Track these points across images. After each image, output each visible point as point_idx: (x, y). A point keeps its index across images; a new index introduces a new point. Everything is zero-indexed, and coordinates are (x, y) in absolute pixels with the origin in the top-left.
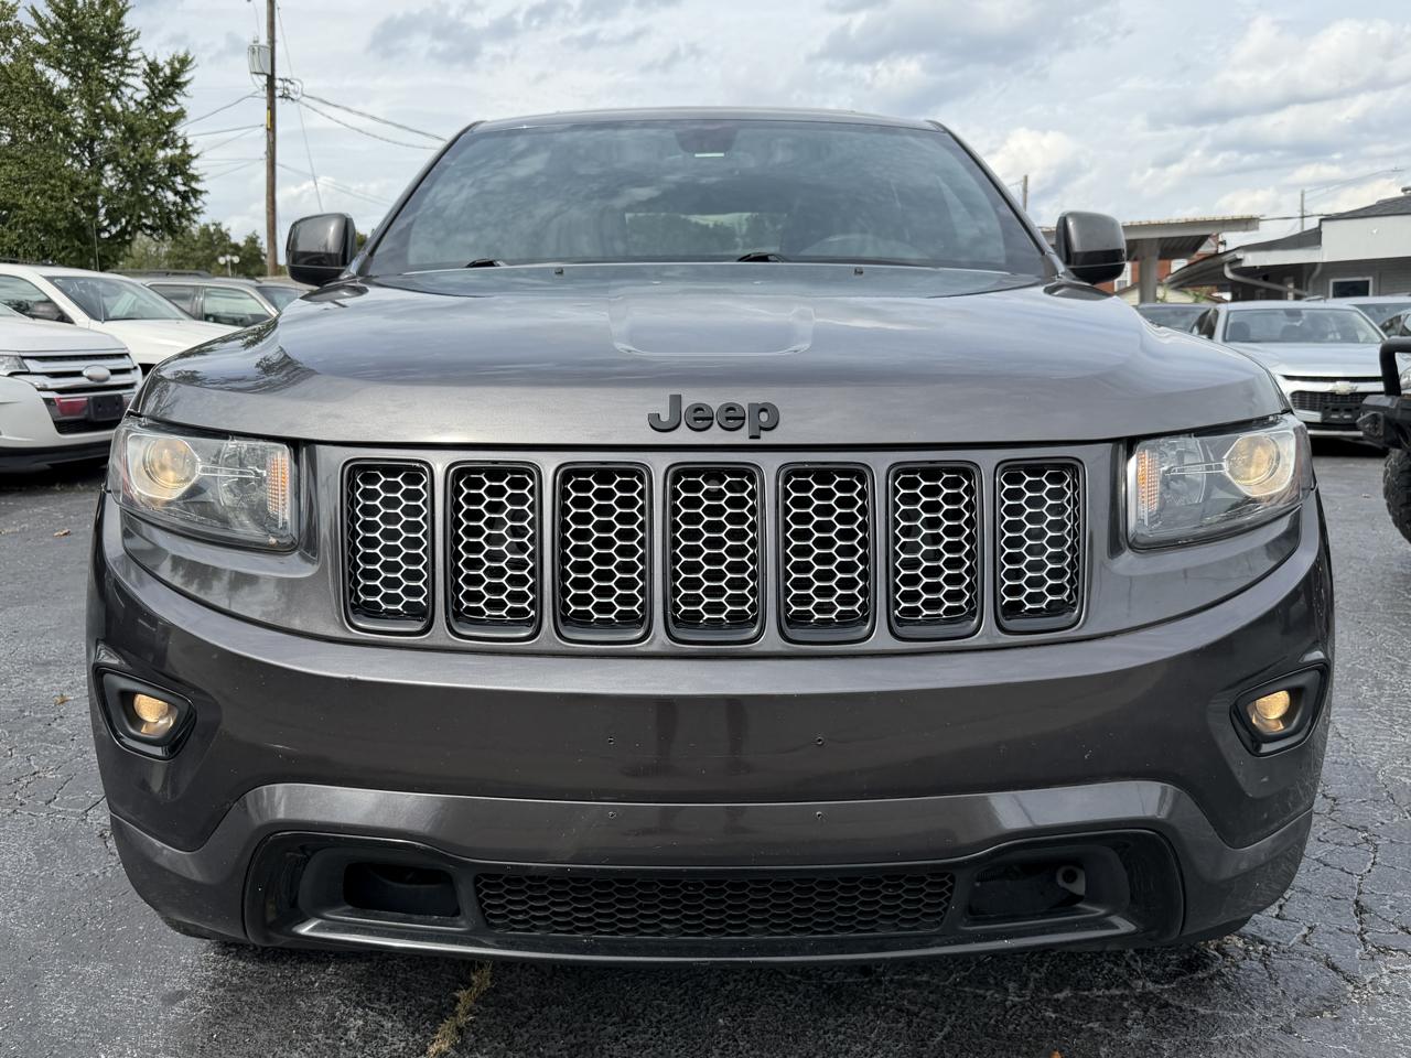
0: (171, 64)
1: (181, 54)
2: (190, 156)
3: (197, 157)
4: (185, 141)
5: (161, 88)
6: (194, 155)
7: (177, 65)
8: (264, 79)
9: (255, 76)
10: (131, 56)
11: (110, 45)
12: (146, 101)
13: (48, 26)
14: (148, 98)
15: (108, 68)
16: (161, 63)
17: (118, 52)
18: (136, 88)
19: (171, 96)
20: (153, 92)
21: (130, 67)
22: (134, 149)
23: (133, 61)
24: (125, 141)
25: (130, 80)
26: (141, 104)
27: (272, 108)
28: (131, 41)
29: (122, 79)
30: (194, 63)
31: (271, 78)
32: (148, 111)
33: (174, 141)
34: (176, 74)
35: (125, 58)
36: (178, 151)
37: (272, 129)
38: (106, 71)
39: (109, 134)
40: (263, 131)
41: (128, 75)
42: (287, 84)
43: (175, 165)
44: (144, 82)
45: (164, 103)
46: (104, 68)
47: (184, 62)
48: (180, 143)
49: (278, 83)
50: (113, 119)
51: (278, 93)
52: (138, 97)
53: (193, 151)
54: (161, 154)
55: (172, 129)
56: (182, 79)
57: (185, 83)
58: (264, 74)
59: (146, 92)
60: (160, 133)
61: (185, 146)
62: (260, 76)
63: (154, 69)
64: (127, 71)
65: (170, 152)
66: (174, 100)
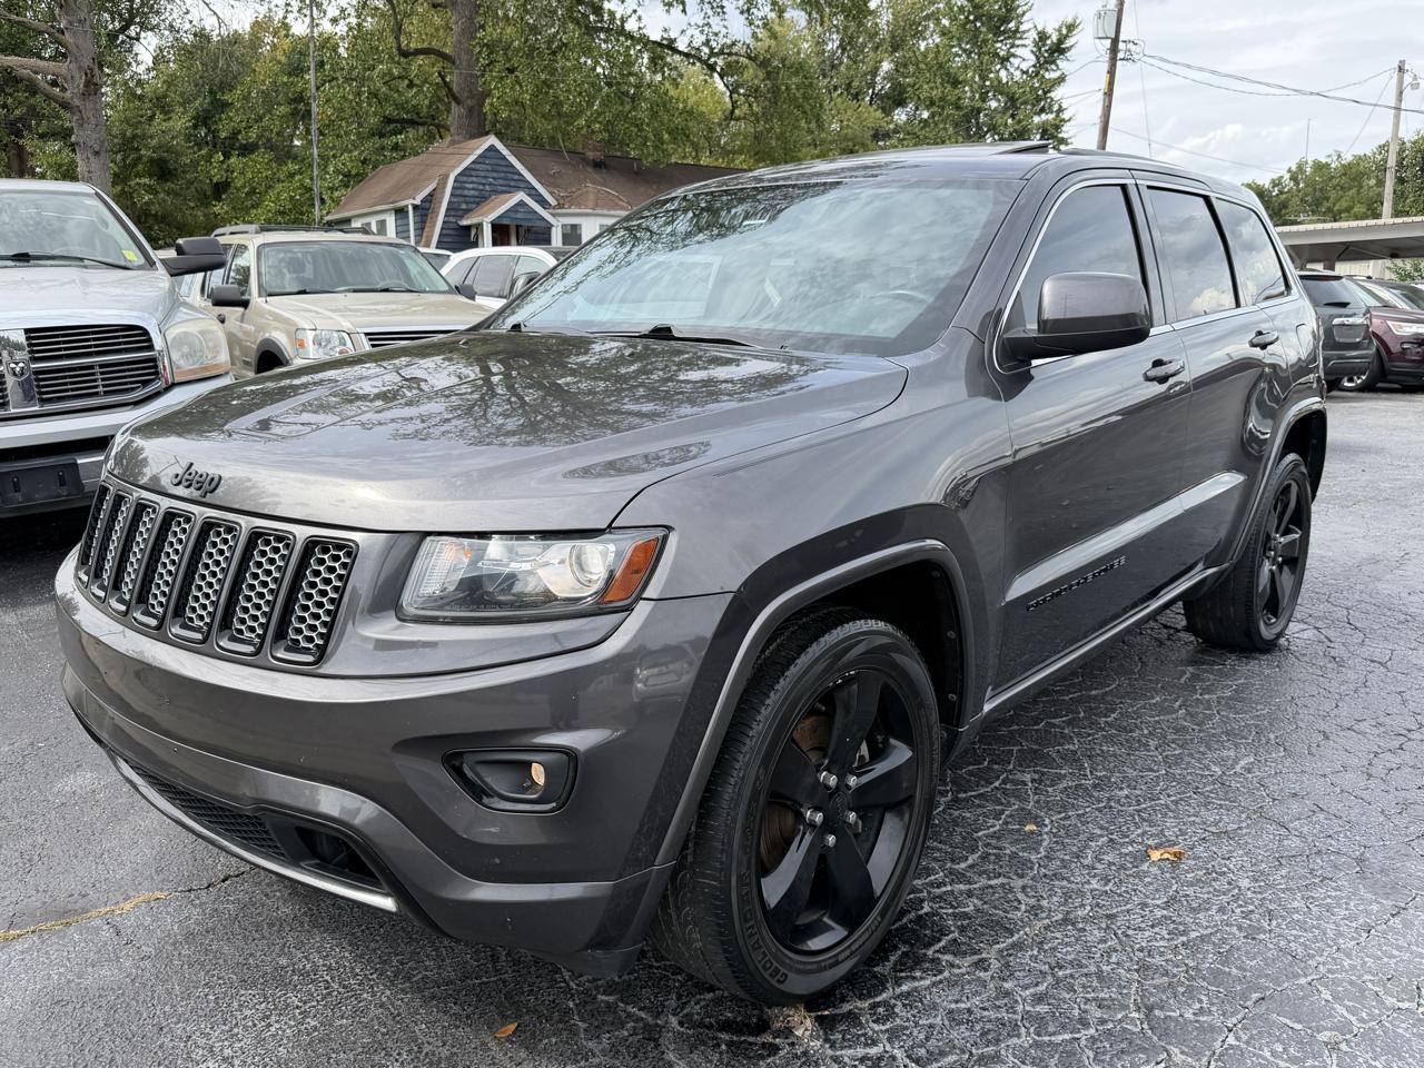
0: (1060, 30)
1: (1070, 20)
2: (1063, 120)
3: (1069, 120)
4: (1060, 106)
5: (1046, 55)
6: (1067, 118)
7: (1064, 31)
8: (1108, 43)
9: (1097, 41)
10: (1022, 28)
11: (1005, 20)
12: (1032, 69)
13: (956, 9)
14: (1034, 66)
15: (1002, 41)
16: (1049, 30)
17: (1012, 25)
18: (1025, 57)
19: (1054, 62)
20: (1038, 58)
21: (1021, 38)
22: (1013, 116)
23: (1024, 32)
24: (1006, 109)
25: (1019, 51)
26: (1026, 72)
27: (1112, 72)
28: (1024, 13)
29: (1012, 50)
30: (1080, 27)
31: (1115, 41)
32: (1032, 78)
33: (1051, 106)
34: (1060, 41)
35: (1017, 31)
36: (1051, 116)
37: (1109, 94)
38: (999, 45)
39: (994, 104)
40: (1100, 95)
41: (1018, 46)
42: (1131, 46)
43: (1047, 130)
44: (1032, 51)
45: (1047, 70)
46: (998, 41)
47: (1071, 27)
48: (1056, 108)
49: (1121, 46)
50: (1000, 88)
51: (1120, 55)
52: (1024, 66)
53: (1065, 116)
54: (1036, 119)
55: (1049, 95)
56: (1068, 44)
57: (1069, 49)
58: (1107, 38)
59: (1032, 60)
60: (1038, 99)
61: (1061, 110)
62: (1103, 41)
63: (1043, 36)
64: (1017, 42)
65: (1044, 117)
66: (1057, 66)
